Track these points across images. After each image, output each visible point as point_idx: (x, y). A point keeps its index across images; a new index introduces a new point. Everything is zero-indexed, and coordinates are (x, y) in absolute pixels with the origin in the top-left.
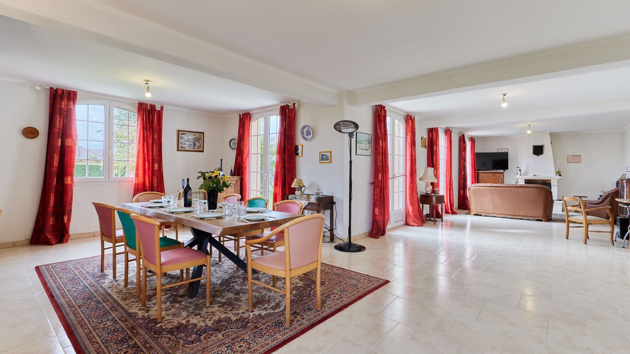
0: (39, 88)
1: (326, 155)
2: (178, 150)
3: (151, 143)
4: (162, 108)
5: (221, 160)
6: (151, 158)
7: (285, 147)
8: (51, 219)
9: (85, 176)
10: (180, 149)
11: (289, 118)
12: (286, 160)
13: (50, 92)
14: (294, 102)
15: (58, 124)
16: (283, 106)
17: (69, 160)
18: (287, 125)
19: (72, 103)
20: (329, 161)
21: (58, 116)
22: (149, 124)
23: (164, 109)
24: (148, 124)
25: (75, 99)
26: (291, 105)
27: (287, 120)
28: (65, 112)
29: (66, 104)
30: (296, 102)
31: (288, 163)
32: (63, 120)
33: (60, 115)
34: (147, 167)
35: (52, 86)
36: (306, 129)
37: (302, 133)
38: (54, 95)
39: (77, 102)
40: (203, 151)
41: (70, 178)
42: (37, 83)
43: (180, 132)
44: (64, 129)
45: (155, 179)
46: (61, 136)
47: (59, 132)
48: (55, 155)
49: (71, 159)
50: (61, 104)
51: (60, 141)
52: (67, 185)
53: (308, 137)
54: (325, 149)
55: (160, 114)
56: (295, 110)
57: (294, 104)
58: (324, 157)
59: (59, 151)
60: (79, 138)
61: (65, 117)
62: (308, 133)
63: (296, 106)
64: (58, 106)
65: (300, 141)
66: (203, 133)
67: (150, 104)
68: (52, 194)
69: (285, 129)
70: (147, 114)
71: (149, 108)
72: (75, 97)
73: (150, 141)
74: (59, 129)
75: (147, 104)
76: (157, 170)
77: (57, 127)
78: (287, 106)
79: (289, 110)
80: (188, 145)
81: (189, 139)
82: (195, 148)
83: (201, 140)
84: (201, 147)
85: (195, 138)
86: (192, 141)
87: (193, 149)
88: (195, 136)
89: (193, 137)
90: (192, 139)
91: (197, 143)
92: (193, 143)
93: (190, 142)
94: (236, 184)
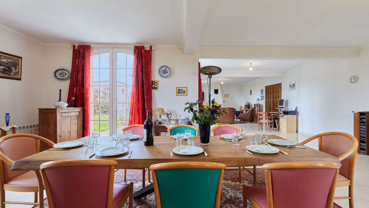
1: (183, 90)
5: (60, 90)
11: (145, 57)
14: (151, 45)
16: (138, 46)
18: (143, 63)
20: (186, 94)
26: (147, 48)
30: (153, 45)
36: (164, 68)
37: (159, 71)
40: (20, 79)
53: (164, 75)
54: (181, 85)
56: (152, 51)
58: (181, 91)
62: (165, 72)
63: (153, 48)
66: (21, 58)
69: (142, 66)
78: (143, 47)
79: (145, 50)
80: (2, 70)
81: (3, 62)
82: (12, 74)
83: (19, 66)
84: (18, 74)
85: (10, 62)
86: (8, 65)
87: (8, 75)
88: (11, 60)
89: (9, 60)
90: (7, 64)
91: (13, 68)
92: (8, 67)
93: (4, 66)
94: (79, 116)
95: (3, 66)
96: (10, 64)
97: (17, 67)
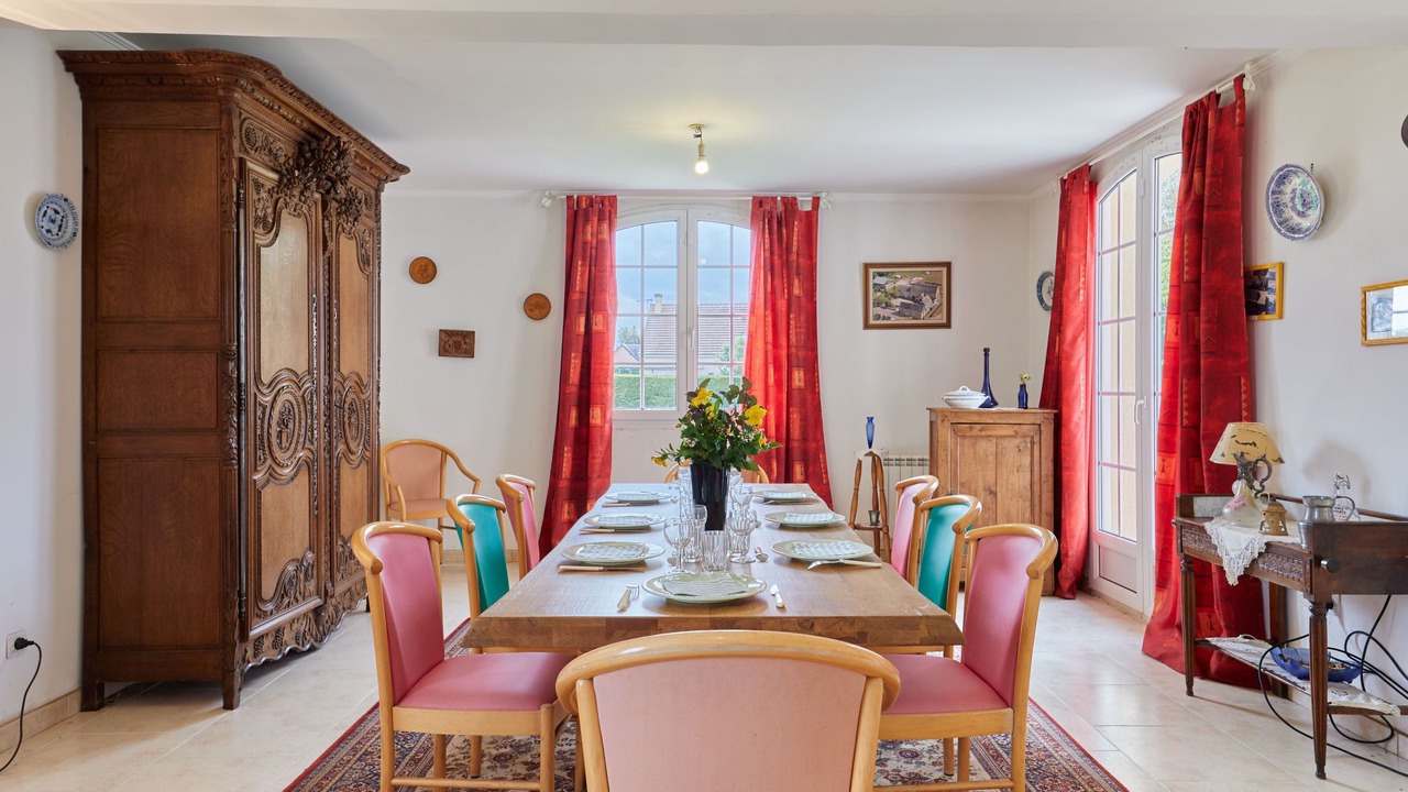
0: (547, 202)
2: (867, 326)
3: (784, 309)
4: (816, 201)
5: (986, 351)
6: (784, 352)
7: (1196, 281)
8: (566, 508)
9: (637, 405)
10: (872, 322)
11: (1217, 149)
12: (1202, 340)
13: (568, 208)
14: (1237, 74)
15: (580, 282)
16: (1196, 104)
17: (598, 367)
19: (605, 226)
21: (580, 263)
22: (781, 256)
23: (821, 204)
24: (776, 257)
25: (613, 216)
26: (1225, 87)
27: (1208, 163)
28: (594, 251)
29: (595, 230)
30: (1247, 70)
31: (1210, 354)
32: (590, 270)
33: (584, 259)
34: (771, 380)
35: (570, 193)
36: (1293, 183)
37: (1278, 207)
38: (576, 212)
39: (619, 221)
40: (948, 325)
41: (599, 410)
42: (544, 191)
43: (871, 271)
44: (591, 292)
45: (795, 417)
46: (584, 310)
47: (580, 300)
48: (573, 355)
49: (602, 364)
50: (584, 233)
51: (582, 320)
52: (595, 426)
53: (1305, 223)
55: (810, 221)
56: (1243, 106)
57: (1240, 80)
59: (581, 347)
60: (620, 311)
61: (593, 264)
62: (1305, 203)
63: (1247, 85)
64: (579, 237)
65: (1272, 247)
66: (948, 265)
67: (783, 198)
68: (566, 449)
69: (1199, 202)
70: (775, 227)
71: (780, 208)
72: (613, 212)
73: (782, 305)
74: (581, 292)
75: (774, 199)
76: (800, 389)
77: (578, 289)
78: (1215, 97)
79: (1220, 113)
80: (897, 310)
81: (901, 288)
82: (923, 315)
83: (941, 289)
84: (941, 312)
85: (918, 284)
86: (912, 294)
87: (914, 319)
88: (921, 279)
89: (915, 280)
90: (909, 290)
91: (926, 299)
92: (913, 299)
93: (903, 298)
94: (1036, 439)
95: (900, 297)
96: (918, 287)
97: (938, 291)
